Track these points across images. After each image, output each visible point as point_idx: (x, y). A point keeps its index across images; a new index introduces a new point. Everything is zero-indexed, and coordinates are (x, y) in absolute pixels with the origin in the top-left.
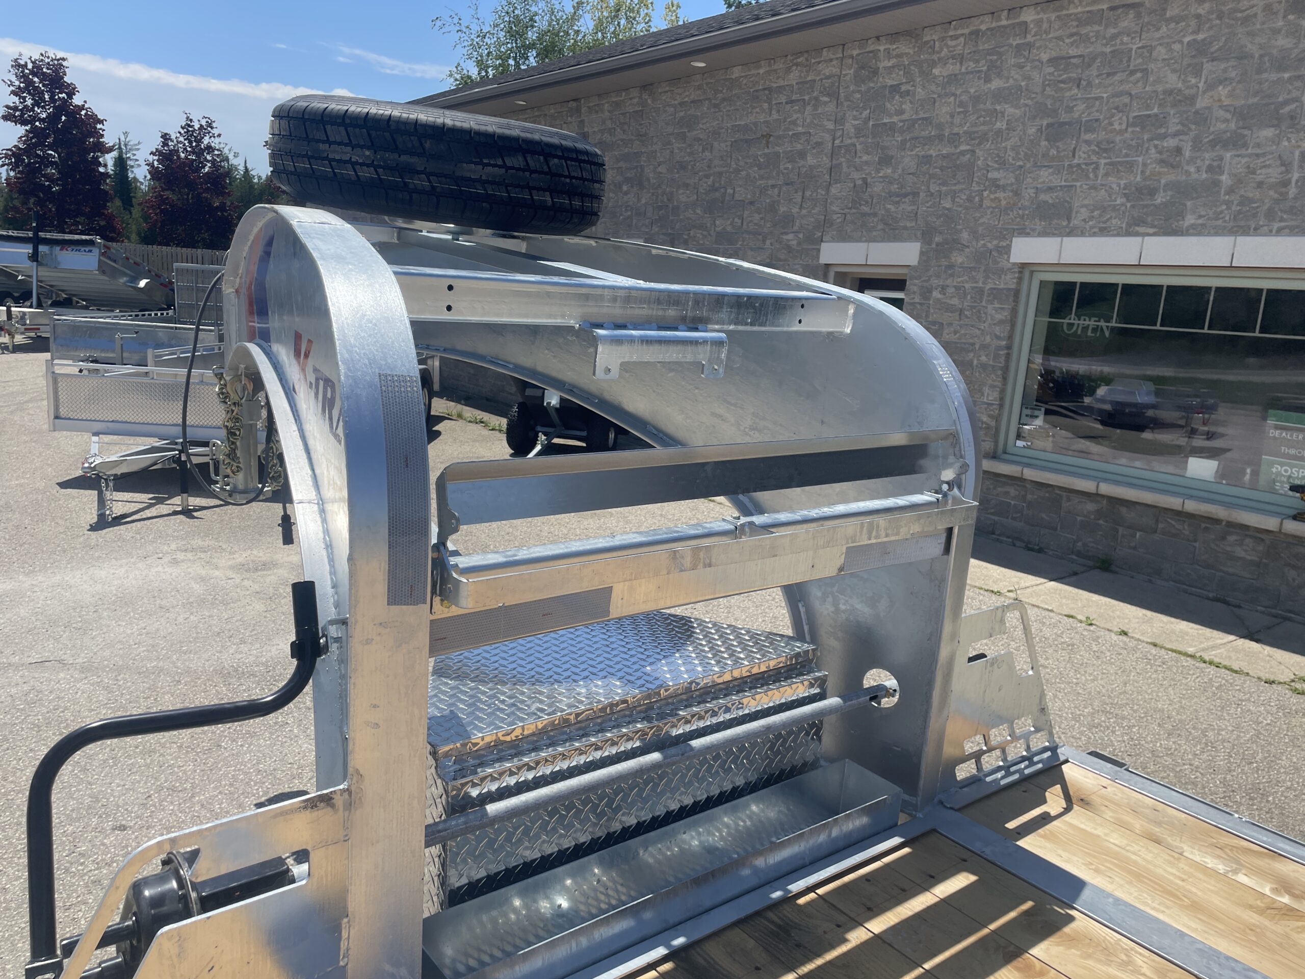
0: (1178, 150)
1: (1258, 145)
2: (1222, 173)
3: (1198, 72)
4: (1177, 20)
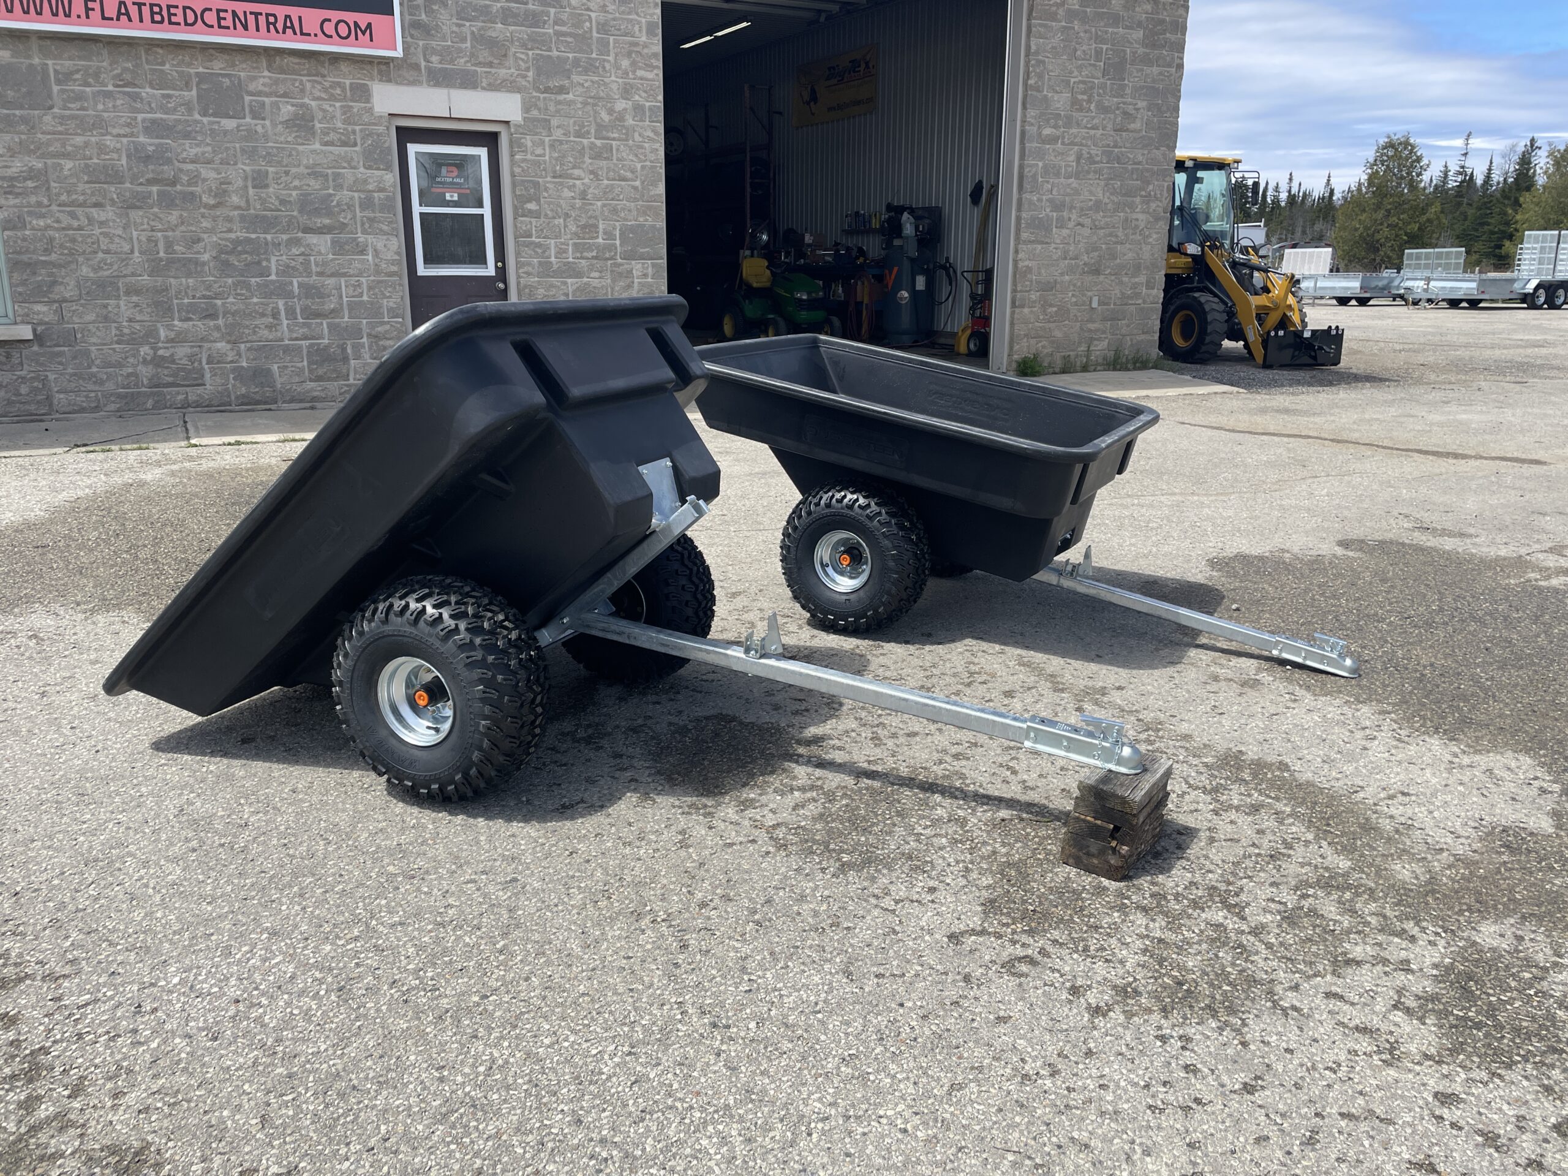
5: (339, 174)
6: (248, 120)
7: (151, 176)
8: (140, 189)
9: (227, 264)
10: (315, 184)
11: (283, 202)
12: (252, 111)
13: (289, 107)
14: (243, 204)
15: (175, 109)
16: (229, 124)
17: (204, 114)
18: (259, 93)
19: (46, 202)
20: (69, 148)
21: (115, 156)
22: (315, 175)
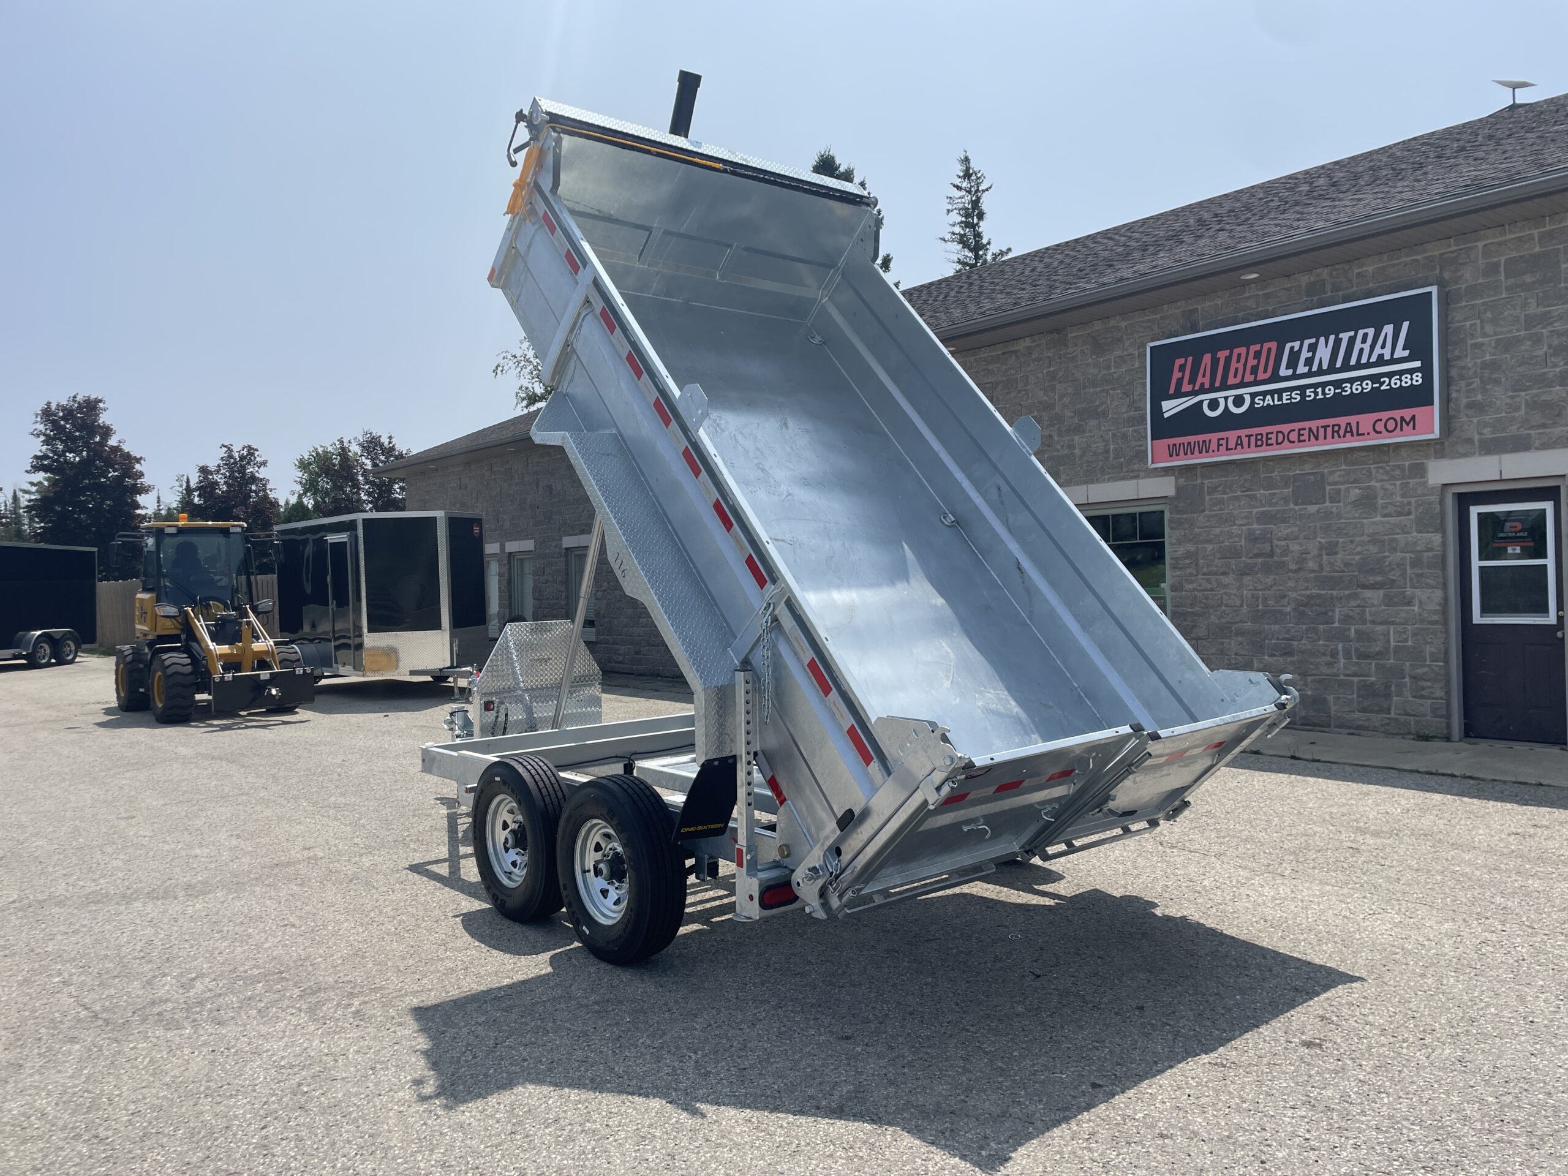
0: (1050, 436)
1: (1090, 431)
2: (1075, 448)
3: (1053, 389)
4: (1038, 360)
5: (1393, 540)
6: (1327, 504)
7: (1255, 551)
8: (1250, 561)
9: (1303, 613)
10: (1373, 549)
11: (1346, 564)
12: (1330, 498)
13: (1357, 491)
14: (1316, 568)
15: (1276, 503)
16: (1312, 509)
17: (1296, 504)
18: (1336, 483)
19: (1194, 573)
20: (1211, 536)
21: (1237, 539)
22: (1374, 541)
